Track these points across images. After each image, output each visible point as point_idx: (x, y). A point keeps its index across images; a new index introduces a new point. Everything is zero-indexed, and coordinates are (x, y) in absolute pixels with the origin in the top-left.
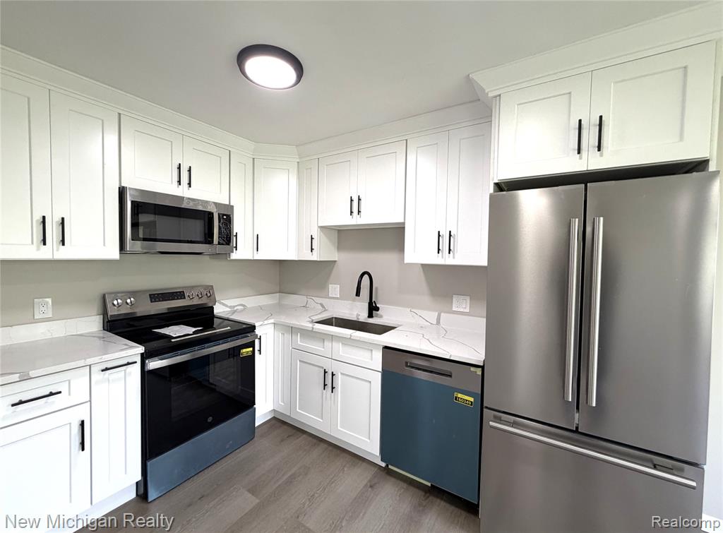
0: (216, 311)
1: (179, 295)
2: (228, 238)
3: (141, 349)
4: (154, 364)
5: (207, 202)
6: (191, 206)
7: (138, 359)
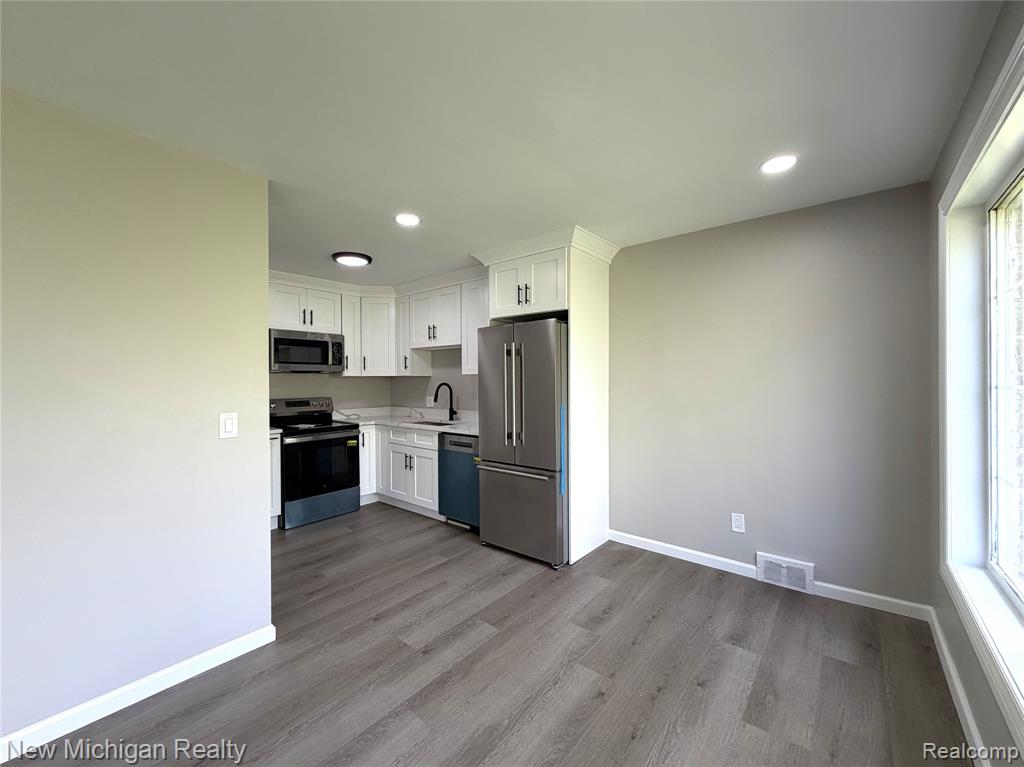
0: (334, 418)
1: (306, 403)
2: (340, 360)
3: (281, 431)
4: (289, 441)
5: (324, 334)
6: (312, 338)
7: (279, 436)
